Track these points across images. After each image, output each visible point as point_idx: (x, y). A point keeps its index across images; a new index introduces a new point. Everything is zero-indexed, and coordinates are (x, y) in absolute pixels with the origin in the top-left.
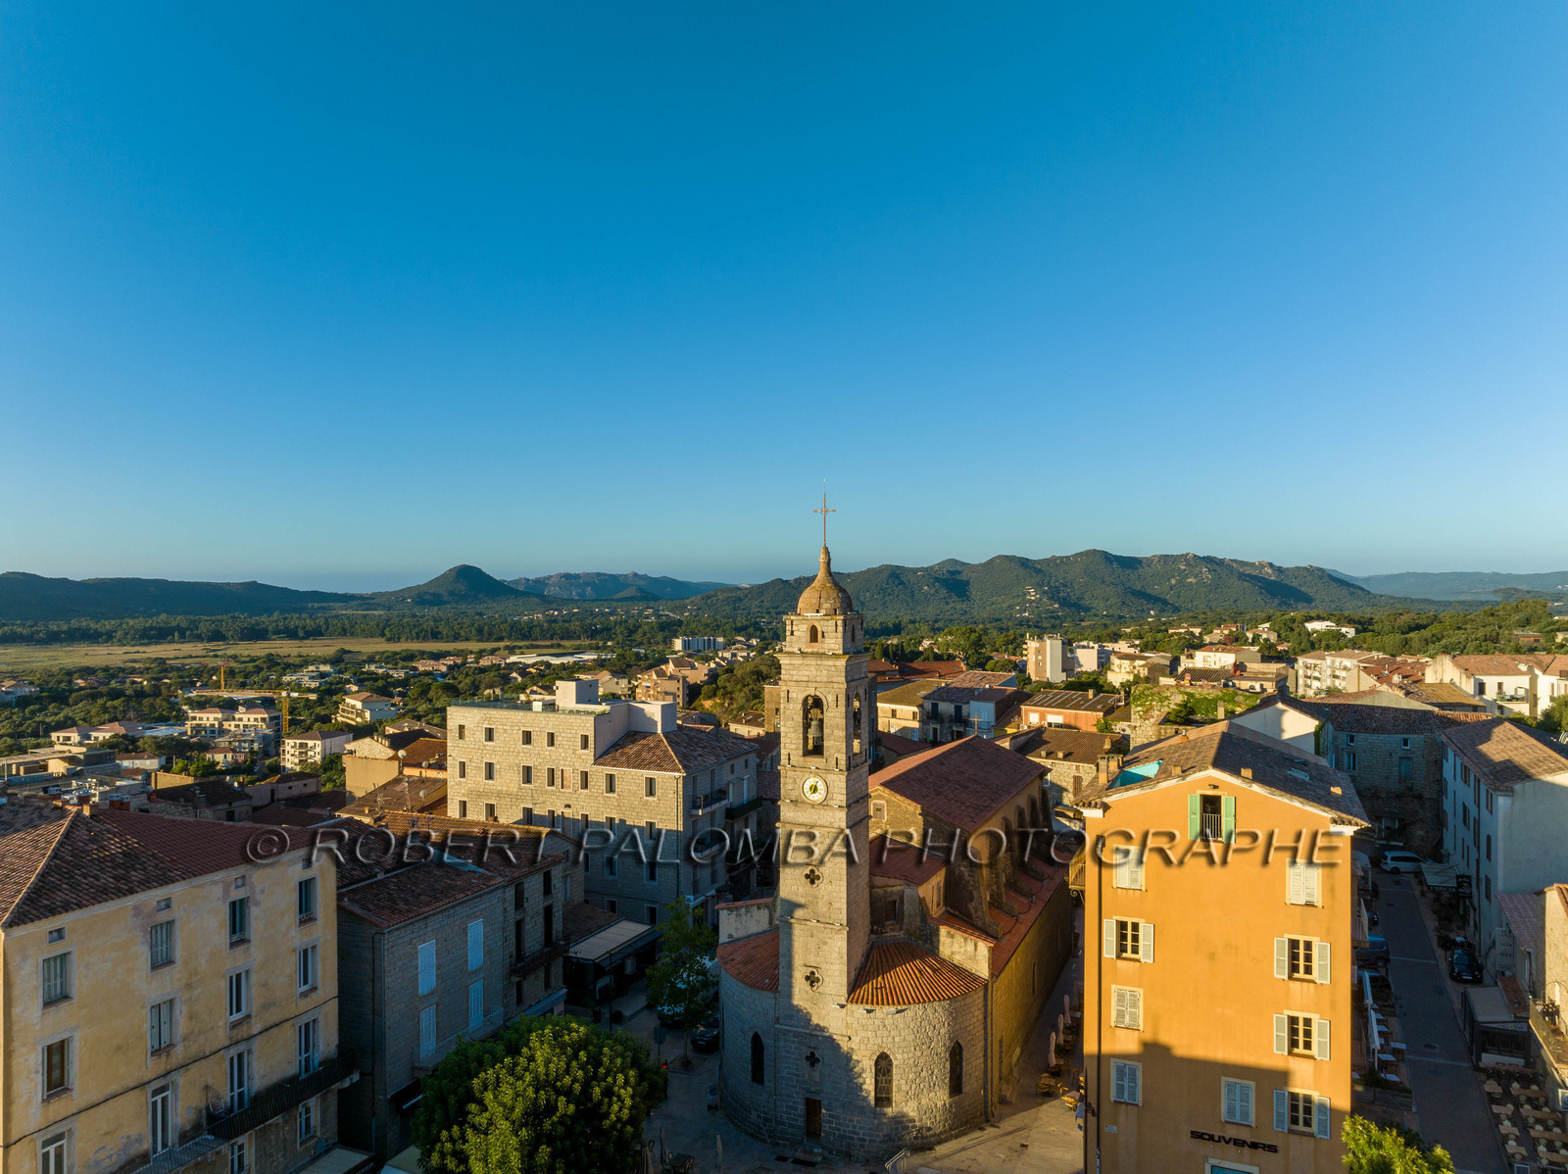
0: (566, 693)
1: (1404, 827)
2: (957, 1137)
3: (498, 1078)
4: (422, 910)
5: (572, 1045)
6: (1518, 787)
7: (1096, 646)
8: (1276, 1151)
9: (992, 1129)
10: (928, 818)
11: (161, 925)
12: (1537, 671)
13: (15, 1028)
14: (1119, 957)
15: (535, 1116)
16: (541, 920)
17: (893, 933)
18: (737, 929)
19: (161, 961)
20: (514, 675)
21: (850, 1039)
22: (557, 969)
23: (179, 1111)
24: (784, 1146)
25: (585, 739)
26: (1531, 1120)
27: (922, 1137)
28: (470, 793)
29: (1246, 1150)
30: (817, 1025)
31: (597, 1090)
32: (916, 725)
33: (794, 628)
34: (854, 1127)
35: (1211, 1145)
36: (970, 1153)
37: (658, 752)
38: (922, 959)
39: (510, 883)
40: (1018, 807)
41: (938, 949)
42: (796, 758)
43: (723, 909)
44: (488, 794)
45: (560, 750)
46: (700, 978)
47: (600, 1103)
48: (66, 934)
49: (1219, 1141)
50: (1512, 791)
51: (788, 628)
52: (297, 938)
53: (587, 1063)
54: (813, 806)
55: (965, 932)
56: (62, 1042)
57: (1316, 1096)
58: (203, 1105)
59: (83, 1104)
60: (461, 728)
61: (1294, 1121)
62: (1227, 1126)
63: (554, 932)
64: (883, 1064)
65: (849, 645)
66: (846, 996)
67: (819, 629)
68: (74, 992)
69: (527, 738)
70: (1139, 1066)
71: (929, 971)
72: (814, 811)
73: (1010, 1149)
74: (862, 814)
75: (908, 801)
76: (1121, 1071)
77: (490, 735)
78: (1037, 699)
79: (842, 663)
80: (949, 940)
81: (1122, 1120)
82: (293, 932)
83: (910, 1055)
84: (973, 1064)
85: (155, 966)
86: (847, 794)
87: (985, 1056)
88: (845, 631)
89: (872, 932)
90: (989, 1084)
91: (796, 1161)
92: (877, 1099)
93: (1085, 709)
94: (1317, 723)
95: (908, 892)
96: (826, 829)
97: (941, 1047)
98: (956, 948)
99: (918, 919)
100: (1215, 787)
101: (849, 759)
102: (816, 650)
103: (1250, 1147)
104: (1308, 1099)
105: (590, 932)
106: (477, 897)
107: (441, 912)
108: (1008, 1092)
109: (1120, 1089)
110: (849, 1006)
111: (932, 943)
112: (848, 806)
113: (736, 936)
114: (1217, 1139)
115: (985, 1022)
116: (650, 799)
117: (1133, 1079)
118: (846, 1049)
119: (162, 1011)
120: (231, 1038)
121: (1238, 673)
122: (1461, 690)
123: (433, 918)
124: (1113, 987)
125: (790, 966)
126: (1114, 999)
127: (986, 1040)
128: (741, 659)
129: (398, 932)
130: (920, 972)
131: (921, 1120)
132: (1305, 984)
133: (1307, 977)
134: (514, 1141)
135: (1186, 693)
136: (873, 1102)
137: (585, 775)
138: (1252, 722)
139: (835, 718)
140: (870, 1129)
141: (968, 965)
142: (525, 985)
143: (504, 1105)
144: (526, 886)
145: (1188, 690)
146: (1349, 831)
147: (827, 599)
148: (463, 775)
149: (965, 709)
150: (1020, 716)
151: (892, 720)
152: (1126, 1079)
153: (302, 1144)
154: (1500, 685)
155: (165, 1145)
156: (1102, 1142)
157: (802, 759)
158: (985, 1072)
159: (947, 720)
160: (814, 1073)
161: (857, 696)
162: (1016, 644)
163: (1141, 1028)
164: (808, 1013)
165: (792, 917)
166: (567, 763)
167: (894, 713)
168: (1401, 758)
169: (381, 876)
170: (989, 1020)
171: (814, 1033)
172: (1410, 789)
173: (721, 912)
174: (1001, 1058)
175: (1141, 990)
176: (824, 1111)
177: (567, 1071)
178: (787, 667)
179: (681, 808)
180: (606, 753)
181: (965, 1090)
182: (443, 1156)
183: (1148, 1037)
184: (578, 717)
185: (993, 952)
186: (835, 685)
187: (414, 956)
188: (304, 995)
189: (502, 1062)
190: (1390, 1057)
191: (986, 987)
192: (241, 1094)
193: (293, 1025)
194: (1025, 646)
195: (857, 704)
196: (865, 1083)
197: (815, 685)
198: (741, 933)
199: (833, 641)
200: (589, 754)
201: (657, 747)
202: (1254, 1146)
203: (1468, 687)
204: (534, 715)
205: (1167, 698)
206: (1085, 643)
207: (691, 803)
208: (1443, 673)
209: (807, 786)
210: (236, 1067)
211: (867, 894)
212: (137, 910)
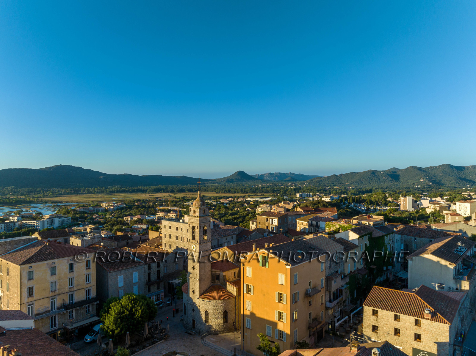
2: (225, 333)
3: (115, 304)
5: (131, 300)
11: (53, 267)
13: (22, 283)
14: (247, 293)
16: (156, 273)
17: (217, 283)
19: (53, 274)
21: (200, 306)
22: (162, 285)
23: (57, 303)
24: (188, 330)
25: (188, 230)
28: (167, 241)
30: (194, 302)
34: (201, 327)
38: (221, 290)
39: (146, 264)
41: (226, 288)
42: (191, 240)
44: (170, 242)
45: (183, 232)
48: (32, 267)
52: (86, 272)
54: (193, 251)
55: (232, 285)
56: (32, 287)
58: (63, 303)
59: (36, 299)
60: (165, 225)
63: (160, 277)
64: (206, 313)
65: (201, 214)
66: (199, 296)
67: (195, 211)
68: (34, 278)
69: (177, 229)
70: (250, 318)
71: (222, 292)
75: (231, 251)
76: (247, 320)
77: (170, 227)
79: (198, 218)
80: (229, 286)
81: (248, 332)
82: (84, 271)
83: (213, 312)
85: (52, 275)
86: (200, 249)
88: (200, 211)
89: (212, 282)
91: (189, 333)
95: (221, 273)
97: (221, 311)
98: (230, 288)
99: (223, 280)
101: (201, 241)
102: (194, 215)
106: (135, 267)
107: (125, 269)
109: (247, 326)
110: (200, 299)
111: (225, 286)
117: (250, 323)
118: (199, 308)
119: (53, 284)
120: (69, 291)
121: (369, 219)
123: (123, 270)
124: (246, 300)
125: (189, 288)
126: (246, 303)
129: (113, 273)
130: (219, 292)
131: (216, 327)
132: (282, 304)
133: (283, 302)
135: (339, 225)
136: (204, 321)
139: (197, 231)
140: (204, 328)
141: (232, 292)
142: (151, 288)
144: (151, 265)
146: (289, 267)
147: (197, 203)
148: (165, 237)
149: (319, 223)
152: (248, 322)
153: (87, 314)
155: (54, 309)
156: (244, 337)
158: (236, 319)
159: (314, 226)
160: (194, 314)
163: (251, 309)
164: (192, 299)
165: (190, 277)
166: (185, 236)
167: (301, 224)
170: (237, 306)
171: (194, 304)
175: (251, 301)
176: (195, 323)
177: (128, 305)
181: (228, 322)
183: (251, 311)
186: (197, 224)
187: (117, 278)
188: (88, 284)
189: (117, 301)
191: (236, 298)
192: (72, 302)
193: (84, 290)
194: (400, 199)
196: (202, 317)
197: (194, 223)
199: (197, 213)
204: (180, 223)
205: (335, 226)
206: (425, 198)
209: (192, 248)
210: (71, 297)
211: (210, 273)
212: (48, 264)
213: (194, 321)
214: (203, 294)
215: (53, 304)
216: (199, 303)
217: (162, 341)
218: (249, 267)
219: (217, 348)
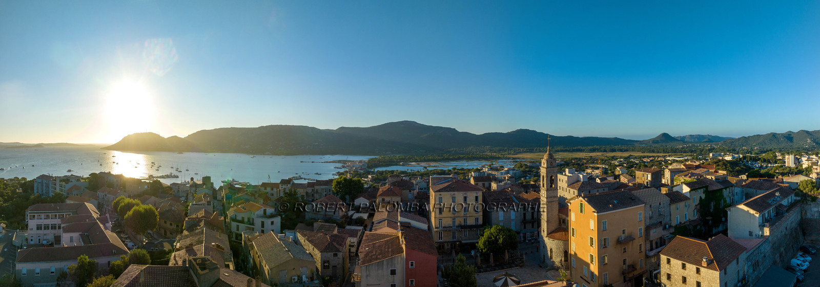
8: (590, 284)
11: (454, 197)
14: (572, 235)
17: (563, 226)
23: (457, 223)
27: (557, 267)
29: (586, 282)
35: (583, 280)
42: (542, 189)
48: (441, 195)
54: (543, 197)
58: (460, 223)
59: (444, 217)
61: (592, 277)
62: (584, 276)
64: (551, 250)
66: (547, 235)
68: (443, 202)
74: (554, 200)
81: (573, 271)
83: (556, 250)
89: (559, 225)
97: (562, 250)
101: (548, 188)
104: (596, 274)
109: (573, 264)
110: (547, 238)
117: (573, 260)
118: (547, 245)
120: (464, 216)
125: (541, 227)
126: (572, 243)
131: (558, 264)
133: (593, 246)
136: (549, 257)
139: (545, 180)
140: (550, 263)
153: (476, 236)
155: (455, 226)
160: (544, 250)
163: (575, 252)
164: (543, 238)
171: (544, 242)
175: (575, 244)
186: (545, 174)
187: (498, 213)
188: (476, 214)
192: (465, 224)
193: (474, 217)
196: (548, 252)
209: (543, 194)
210: (465, 220)
211: (557, 217)
212: (450, 194)
213: (544, 256)
214: (550, 234)
215: (454, 222)
216: (547, 241)
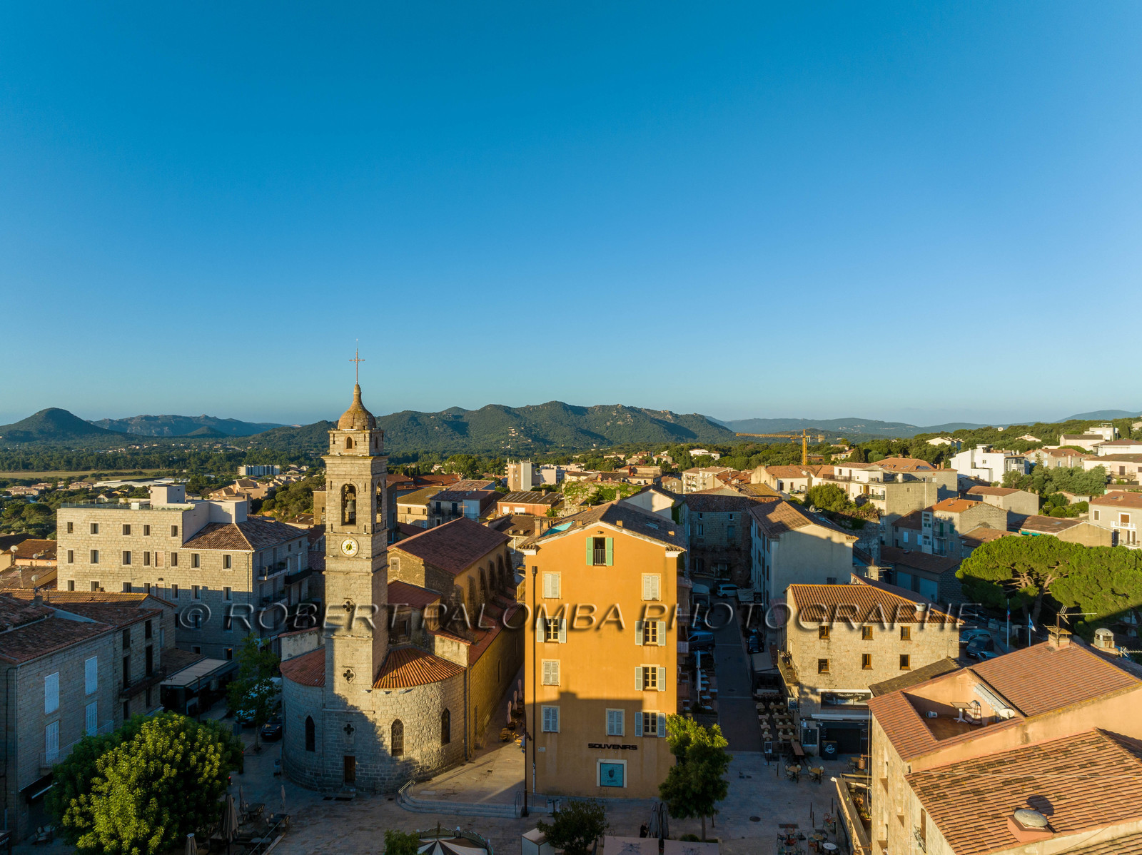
0: (159, 495)
1: (730, 569)
2: (446, 771)
3: (116, 759)
4: (49, 650)
5: (174, 729)
6: (782, 536)
7: (555, 467)
8: (636, 749)
9: (470, 764)
10: (429, 567)
12: (812, 476)
14: (546, 641)
15: (146, 780)
16: (143, 656)
17: (404, 642)
18: (294, 650)
20: (102, 496)
21: (374, 713)
22: (156, 694)
24: (330, 790)
25: (175, 529)
26: (777, 720)
27: (424, 773)
28: (78, 574)
29: (620, 750)
30: (352, 706)
31: (194, 758)
32: (425, 518)
33: (336, 439)
34: (378, 771)
35: (600, 750)
36: (455, 779)
37: (233, 536)
38: (423, 658)
39: (119, 629)
40: (490, 561)
41: (434, 650)
42: (337, 527)
43: (284, 637)
44: (93, 574)
45: (154, 538)
46: (267, 688)
47: (196, 766)
49: (605, 748)
50: (779, 538)
51: (331, 439)
53: (186, 740)
54: (349, 559)
55: (452, 638)
57: (658, 712)
60: (70, 524)
61: (647, 730)
62: (609, 738)
63: (154, 665)
64: (397, 727)
65: (374, 450)
66: (372, 684)
67: (353, 440)
69: (127, 530)
70: (558, 708)
71: (428, 664)
72: (349, 562)
73: (481, 774)
74: (382, 563)
75: (414, 557)
76: (547, 713)
77: (95, 529)
78: (508, 497)
79: (369, 462)
80: (441, 644)
81: (548, 742)
83: (415, 719)
84: (457, 723)
86: (372, 549)
87: (465, 717)
88: (371, 441)
89: (390, 642)
90: (468, 736)
91: (338, 799)
92: (393, 751)
93: (540, 503)
94: (673, 501)
96: (358, 574)
97: (435, 712)
98: (446, 649)
100: (602, 532)
101: (373, 526)
102: (351, 454)
103: (622, 748)
104: (654, 715)
105: (181, 668)
106: (92, 640)
107: (64, 651)
108: (481, 741)
109: (547, 723)
110: (374, 691)
111: (430, 647)
112: (373, 557)
113: (293, 655)
114: (603, 746)
115: (465, 695)
116: (227, 570)
117: (555, 717)
118: (372, 719)
121: (632, 474)
122: (771, 488)
123: (57, 656)
124: (543, 660)
125: (332, 668)
126: (543, 667)
127: (465, 707)
128: (294, 480)
129: (28, 666)
130: (422, 665)
131: (423, 762)
132: (652, 647)
133: (654, 643)
134: (131, 797)
135: (598, 486)
136: (390, 753)
137: (175, 556)
138: (636, 502)
139: (364, 499)
140: (389, 771)
141: (454, 659)
142: (131, 705)
143: (122, 775)
144: (131, 631)
145: (600, 484)
146: (675, 554)
147: (359, 419)
148: (71, 560)
149: (459, 507)
150: (496, 509)
151: (408, 516)
152: (551, 717)
154: (792, 484)
156: (536, 759)
157: (341, 527)
158: (465, 728)
159: (447, 514)
160: (350, 739)
161: (379, 485)
162: (501, 468)
163: (559, 684)
164: (345, 698)
165: (334, 635)
166: (160, 547)
167: (409, 511)
168: (728, 526)
169: (10, 629)
170: (467, 694)
171: (350, 711)
172: (734, 545)
173: (283, 639)
174: (476, 720)
175: (559, 661)
176: (357, 763)
177: (171, 747)
178: (331, 466)
179: (251, 575)
180: (192, 538)
181: (451, 740)
182: (72, 816)
183: (563, 689)
184: (169, 513)
185: (470, 650)
186: (364, 477)
187: (41, 684)
189: (119, 746)
190: (708, 697)
191: (465, 672)
194: (506, 468)
195: (379, 490)
196: (384, 740)
197: (350, 477)
198: (298, 652)
199: (363, 447)
200: (179, 539)
201: (232, 533)
202: (624, 747)
203: (774, 485)
204: (133, 512)
205: (586, 490)
206: (548, 465)
207: (258, 571)
208: (761, 477)
209: (344, 545)
213: (349, 761)
214: (380, 676)
216: (373, 704)
217: (279, 838)
218: (552, 572)
219: (461, 807)
